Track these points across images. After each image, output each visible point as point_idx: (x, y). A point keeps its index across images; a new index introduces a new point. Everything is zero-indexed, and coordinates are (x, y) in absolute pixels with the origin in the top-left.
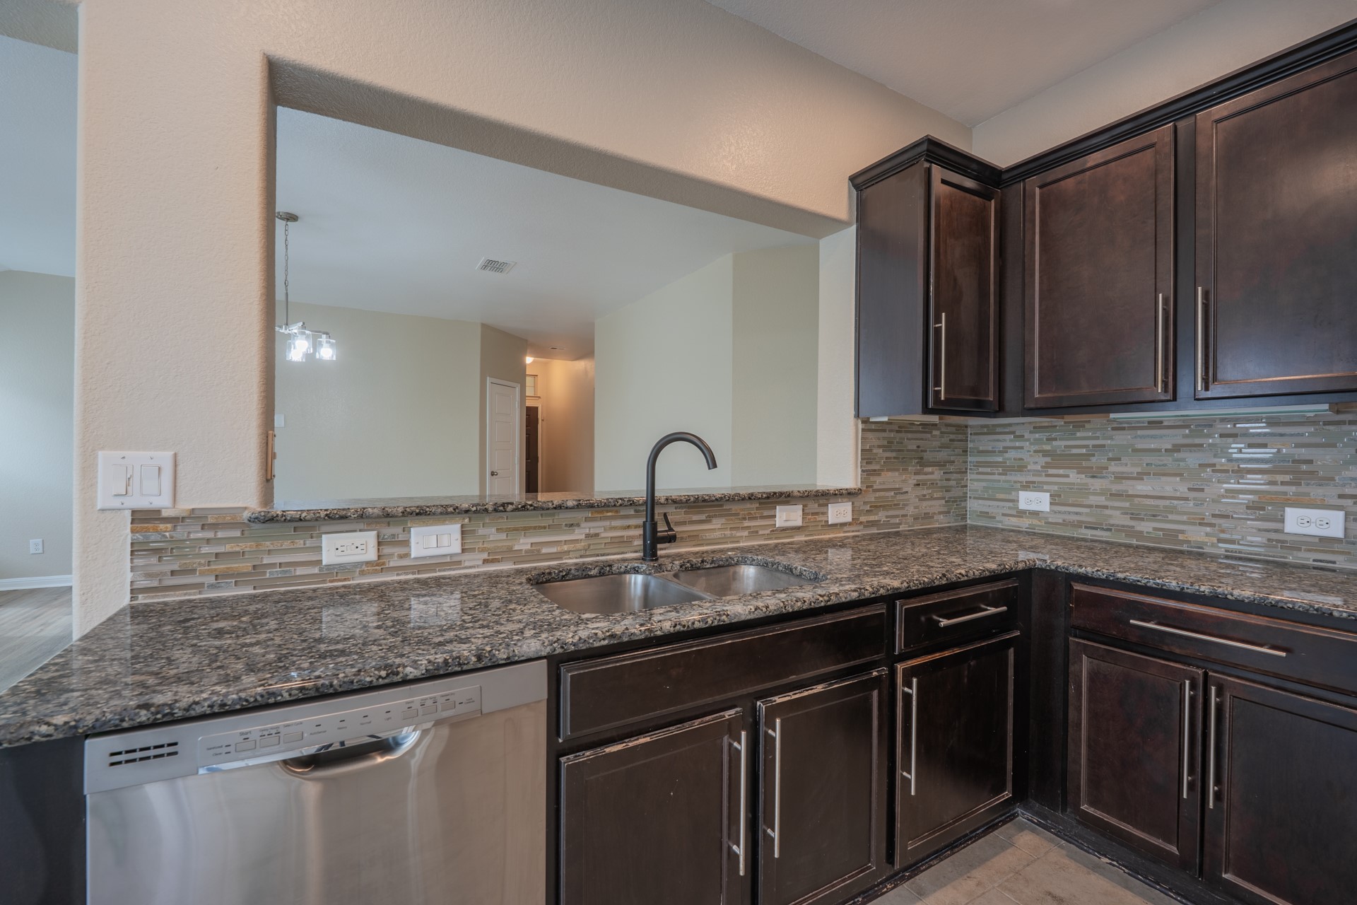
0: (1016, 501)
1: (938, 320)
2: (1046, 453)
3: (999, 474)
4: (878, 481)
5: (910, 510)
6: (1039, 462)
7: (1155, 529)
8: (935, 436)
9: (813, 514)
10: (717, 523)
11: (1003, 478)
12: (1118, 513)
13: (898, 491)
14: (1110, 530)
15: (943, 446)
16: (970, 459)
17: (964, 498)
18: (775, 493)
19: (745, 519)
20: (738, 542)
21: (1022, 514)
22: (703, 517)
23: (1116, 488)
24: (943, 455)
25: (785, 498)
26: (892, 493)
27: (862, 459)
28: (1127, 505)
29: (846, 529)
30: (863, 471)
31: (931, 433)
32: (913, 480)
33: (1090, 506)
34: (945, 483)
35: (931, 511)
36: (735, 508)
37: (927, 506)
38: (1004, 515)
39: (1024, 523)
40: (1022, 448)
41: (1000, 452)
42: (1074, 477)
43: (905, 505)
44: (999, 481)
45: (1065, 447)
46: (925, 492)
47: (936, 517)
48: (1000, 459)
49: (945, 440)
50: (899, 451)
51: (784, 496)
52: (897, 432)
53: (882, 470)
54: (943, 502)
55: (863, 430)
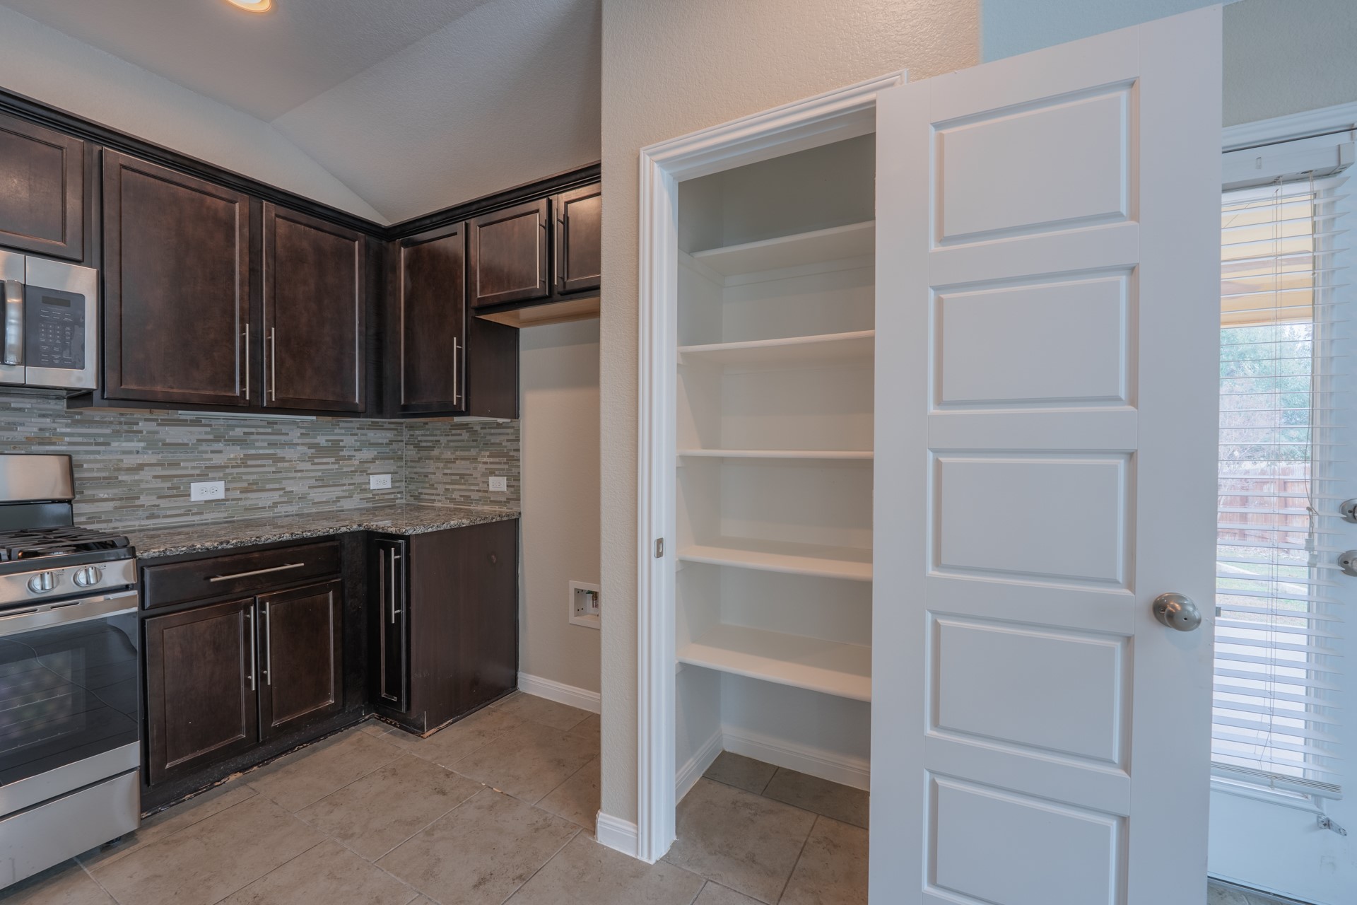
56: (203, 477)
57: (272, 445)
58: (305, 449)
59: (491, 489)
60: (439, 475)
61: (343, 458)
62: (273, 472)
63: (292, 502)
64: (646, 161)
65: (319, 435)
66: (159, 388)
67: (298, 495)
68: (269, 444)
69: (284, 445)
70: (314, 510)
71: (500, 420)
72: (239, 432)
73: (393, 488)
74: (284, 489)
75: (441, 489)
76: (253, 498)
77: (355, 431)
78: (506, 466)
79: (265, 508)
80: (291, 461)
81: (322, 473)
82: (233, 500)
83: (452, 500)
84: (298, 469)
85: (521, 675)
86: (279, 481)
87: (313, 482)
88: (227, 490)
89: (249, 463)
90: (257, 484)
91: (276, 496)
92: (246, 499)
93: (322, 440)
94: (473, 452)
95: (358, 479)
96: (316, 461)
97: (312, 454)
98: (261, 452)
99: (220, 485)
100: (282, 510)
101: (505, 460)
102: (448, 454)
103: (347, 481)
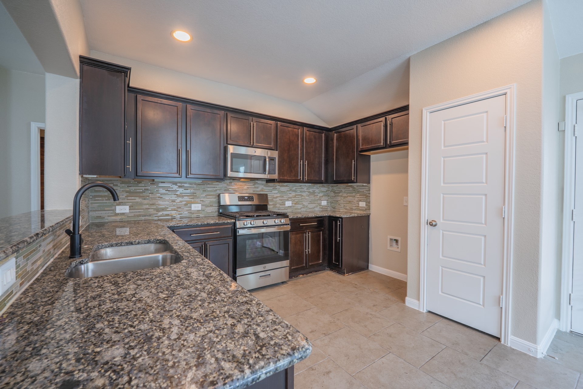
0: (114, 210)
1: (128, 140)
2: (127, 192)
12: (152, 210)
14: (150, 216)
16: (90, 194)
17: (89, 211)
21: (117, 215)
23: (151, 202)
28: (154, 207)
33: (143, 209)
38: (108, 216)
39: (118, 218)
42: (138, 200)
44: (106, 203)
45: (134, 189)
55: (81, 181)
56: (288, 200)
57: (301, 192)
58: (307, 193)
59: (360, 206)
60: (342, 201)
62: (301, 199)
63: (304, 208)
64: (424, 112)
66: (286, 178)
67: (306, 206)
69: (303, 192)
70: (309, 210)
71: (364, 184)
72: (294, 188)
73: (327, 205)
74: (303, 204)
75: (342, 205)
76: (297, 206)
77: (319, 188)
78: (366, 199)
79: (299, 209)
80: (305, 196)
81: (311, 200)
82: (293, 206)
83: (346, 209)
84: (306, 198)
85: (369, 265)
86: (302, 202)
87: (309, 202)
88: (292, 204)
89: (297, 196)
90: (298, 202)
91: (301, 206)
92: (295, 206)
93: (311, 190)
94: (354, 194)
95: (319, 202)
96: (310, 196)
97: (309, 194)
98: (299, 194)
99: (291, 202)
100: (302, 209)
101: (365, 197)
102: (345, 195)
103: (316, 202)
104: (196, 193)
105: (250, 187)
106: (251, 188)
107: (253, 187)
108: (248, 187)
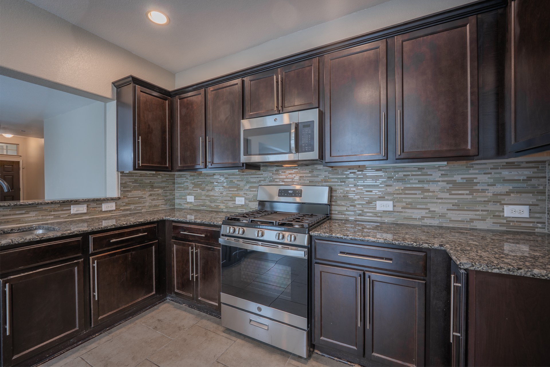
0: (186, 199)
1: (138, 139)
2: (193, 183)
3: (183, 190)
4: (130, 194)
5: (147, 204)
6: (191, 186)
7: (215, 205)
8: (159, 178)
9: (93, 208)
10: (32, 214)
11: (183, 192)
12: (207, 201)
13: (141, 197)
14: (206, 206)
15: (163, 182)
16: (176, 186)
17: (174, 199)
18: (68, 201)
19: (51, 211)
20: (48, 221)
21: (188, 203)
22: (24, 212)
23: (207, 194)
24: (163, 185)
25: (77, 202)
26: (138, 199)
27: (121, 186)
28: (209, 199)
29: (112, 212)
30: (121, 191)
31: (157, 177)
32: (148, 193)
33: (202, 200)
34: (164, 194)
35: (158, 204)
36: (44, 207)
37: (154, 203)
38: (184, 204)
39: (188, 206)
40: (188, 182)
41: (183, 183)
42: (199, 191)
43: (144, 203)
44: (183, 193)
45: (197, 181)
46: (154, 198)
47: (160, 206)
48: (183, 186)
49: (164, 179)
50: (140, 183)
51: (73, 201)
52: (139, 176)
53: (132, 190)
54: (164, 201)
55: (121, 176)
56: (382, 198)
57: (420, 182)
58: (444, 184)
61: (477, 191)
62: (422, 198)
63: (435, 218)
65: (455, 175)
67: (439, 213)
68: (419, 181)
69: (428, 182)
72: (401, 174)
73: (530, 218)
74: (429, 209)
76: (409, 212)
77: (490, 171)
79: (416, 219)
80: (434, 192)
81: (458, 201)
82: (397, 212)
84: (439, 197)
86: (426, 204)
87: (450, 206)
88: (394, 206)
89: (406, 192)
90: (412, 204)
91: (423, 213)
92: (405, 212)
93: (458, 178)
95: (492, 207)
96: (453, 192)
97: (450, 187)
98: (414, 186)
99: (391, 203)
100: (428, 222)
103: (480, 208)
104: (239, 185)
105: (304, 175)
106: (306, 177)
107: (310, 175)
108: (302, 175)
